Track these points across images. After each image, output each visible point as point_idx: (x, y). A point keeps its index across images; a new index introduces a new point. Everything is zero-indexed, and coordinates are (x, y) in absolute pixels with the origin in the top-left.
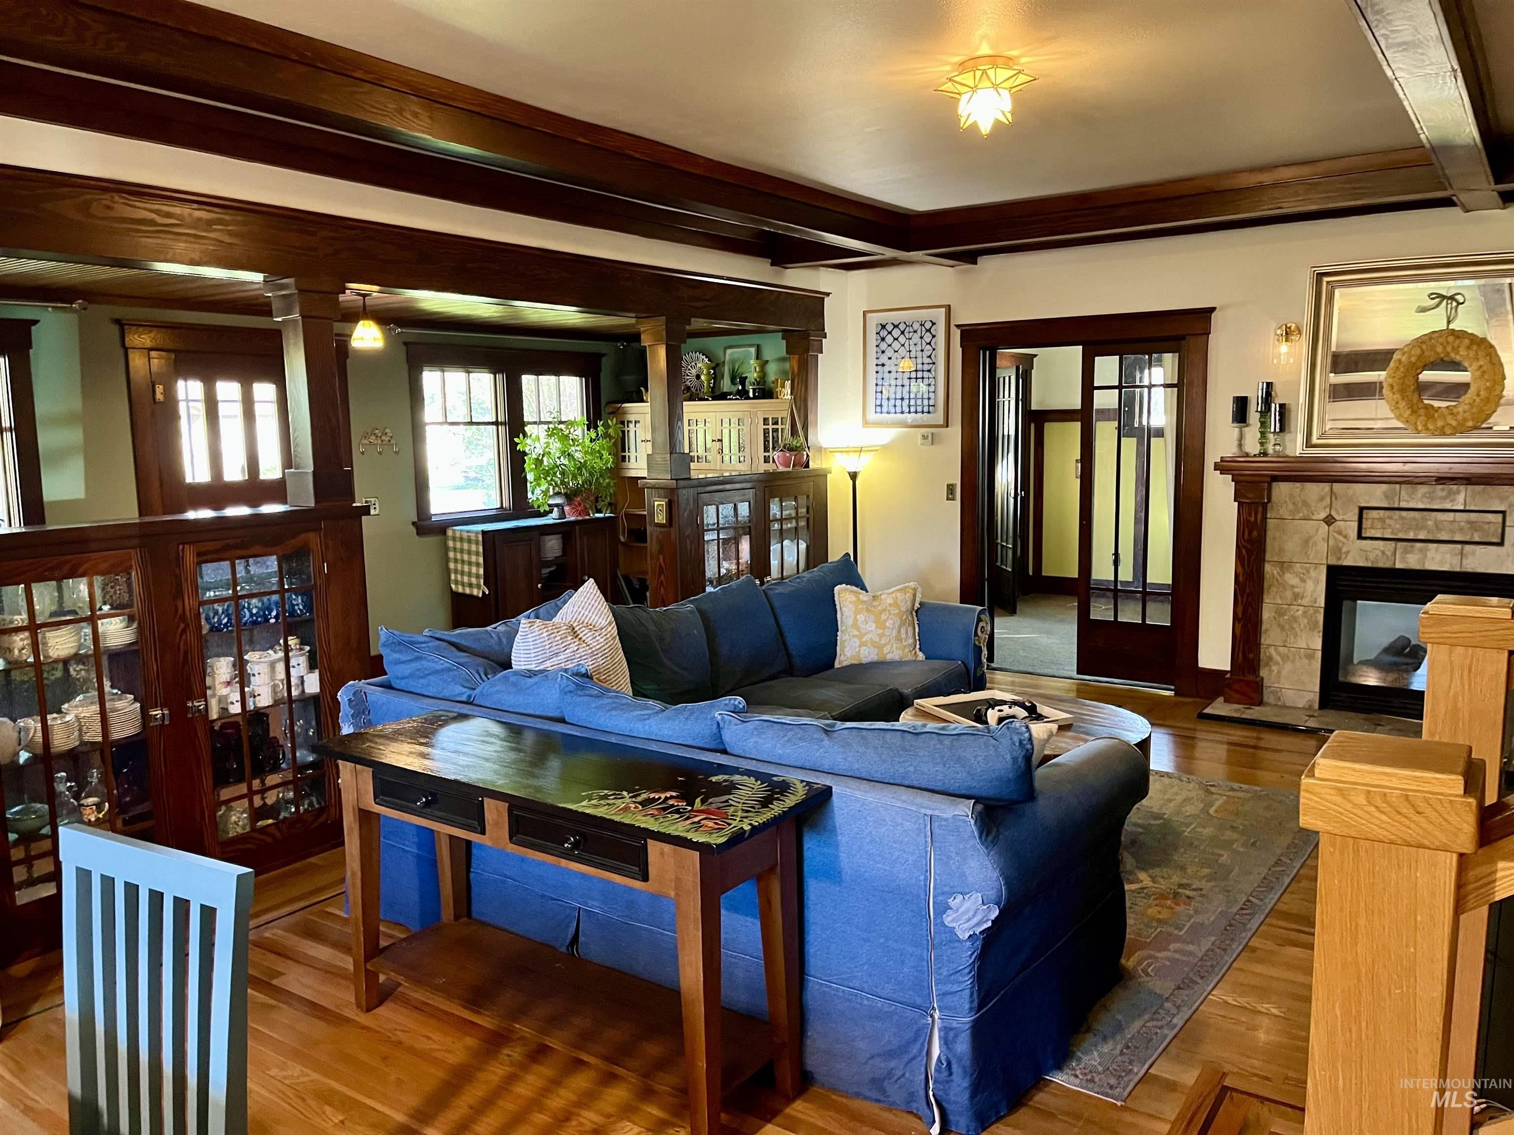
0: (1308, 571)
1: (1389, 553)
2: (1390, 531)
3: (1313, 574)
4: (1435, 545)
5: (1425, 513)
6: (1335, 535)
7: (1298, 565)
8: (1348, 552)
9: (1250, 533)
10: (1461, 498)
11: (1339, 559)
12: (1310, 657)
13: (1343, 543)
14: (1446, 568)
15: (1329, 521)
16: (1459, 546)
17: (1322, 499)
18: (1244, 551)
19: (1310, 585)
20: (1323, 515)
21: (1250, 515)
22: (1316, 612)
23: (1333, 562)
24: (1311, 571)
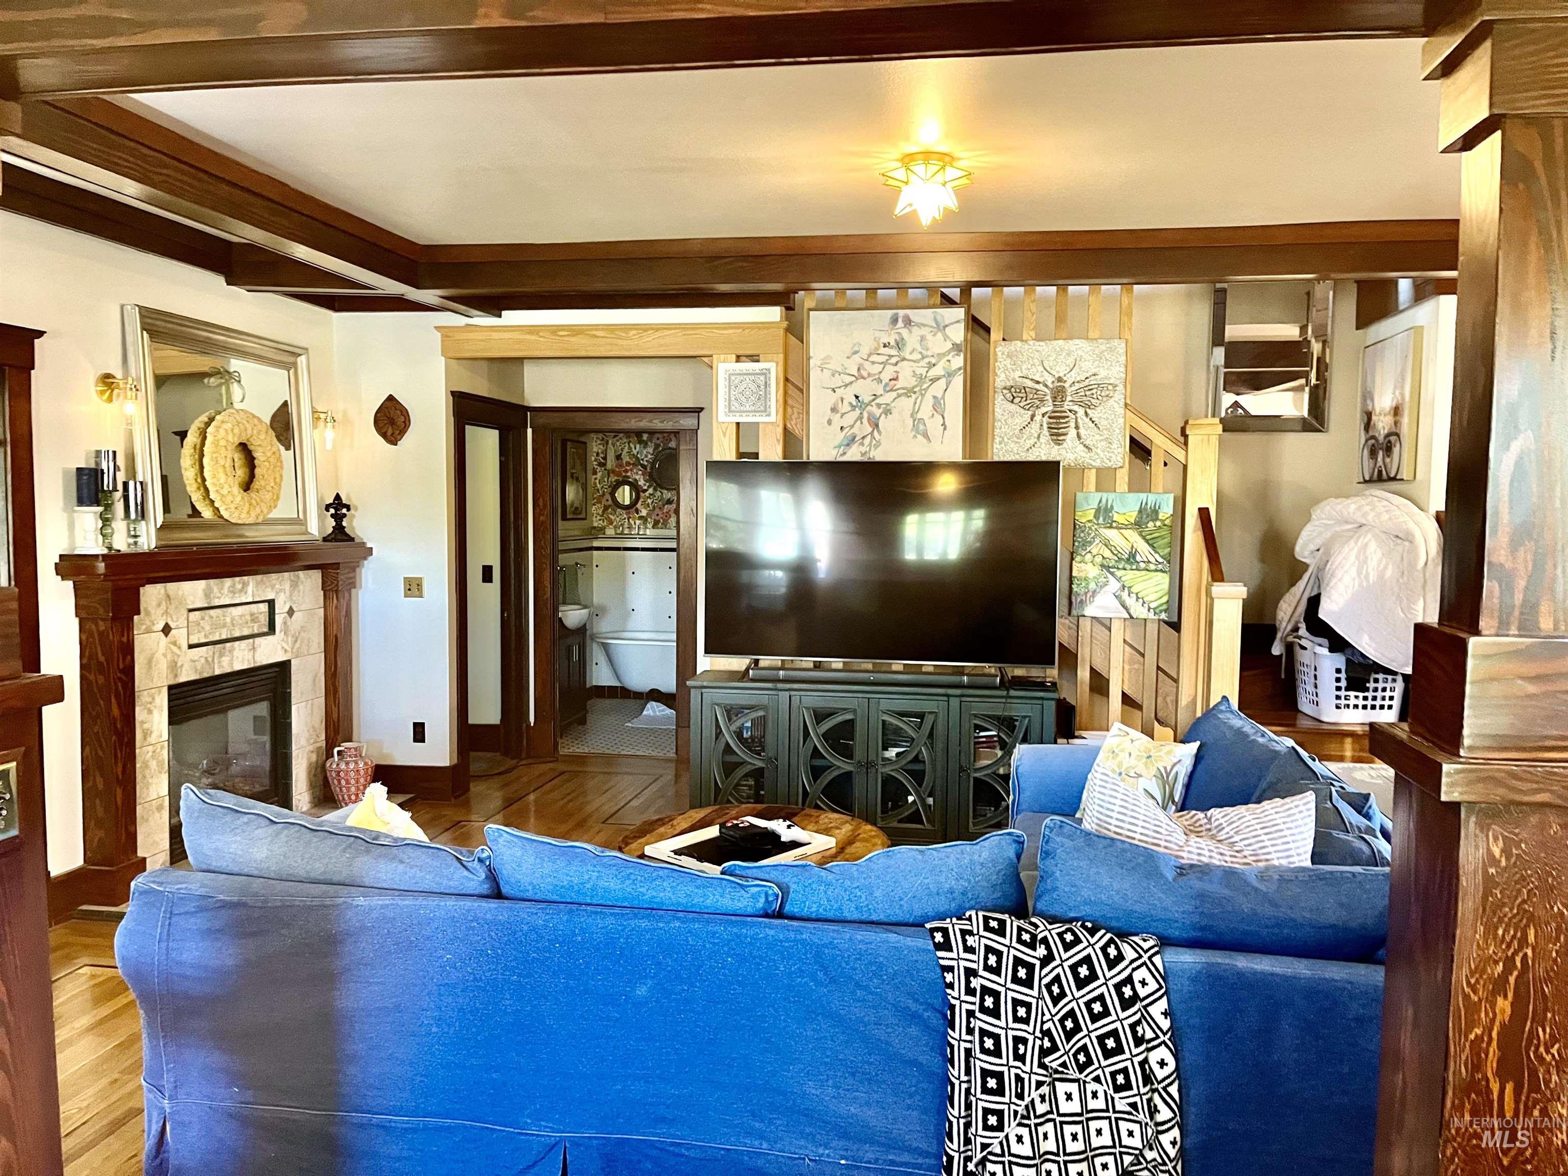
0: (153, 699)
1: (210, 659)
2: (203, 634)
3: (158, 700)
4: (238, 643)
5: (225, 609)
6: (172, 647)
7: (145, 693)
8: (182, 666)
9: (124, 660)
10: (250, 589)
11: (176, 676)
12: (160, 808)
13: (179, 656)
14: (245, 667)
15: (167, 630)
16: (251, 640)
17: (159, 605)
18: (119, 684)
19: (156, 713)
20: (161, 626)
21: (123, 636)
22: (162, 747)
23: (172, 682)
24: (156, 697)
